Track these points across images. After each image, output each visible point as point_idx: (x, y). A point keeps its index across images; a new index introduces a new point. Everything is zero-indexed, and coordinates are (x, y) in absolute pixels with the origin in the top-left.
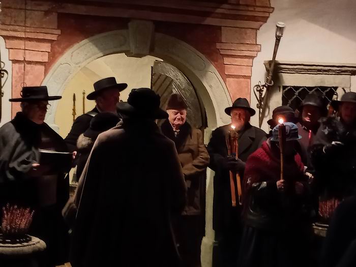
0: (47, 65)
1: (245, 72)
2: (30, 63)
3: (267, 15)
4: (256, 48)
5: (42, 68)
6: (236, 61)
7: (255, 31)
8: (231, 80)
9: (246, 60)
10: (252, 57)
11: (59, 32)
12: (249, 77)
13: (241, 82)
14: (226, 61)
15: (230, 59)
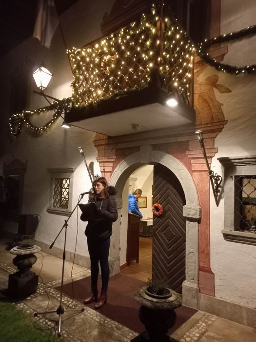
0: (111, 172)
1: (205, 168)
3: (222, 126)
4: (214, 151)
6: (199, 161)
7: (213, 139)
10: (211, 157)
11: (115, 157)
13: (202, 174)
14: (192, 161)
15: (195, 160)
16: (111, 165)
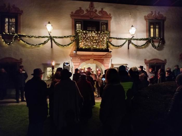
1: (108, 66)
2: (76, 66)
3: (111, 57)
6: (106, 64)
10: (109, 63)
11: (80, 61)
16: (79, 63)
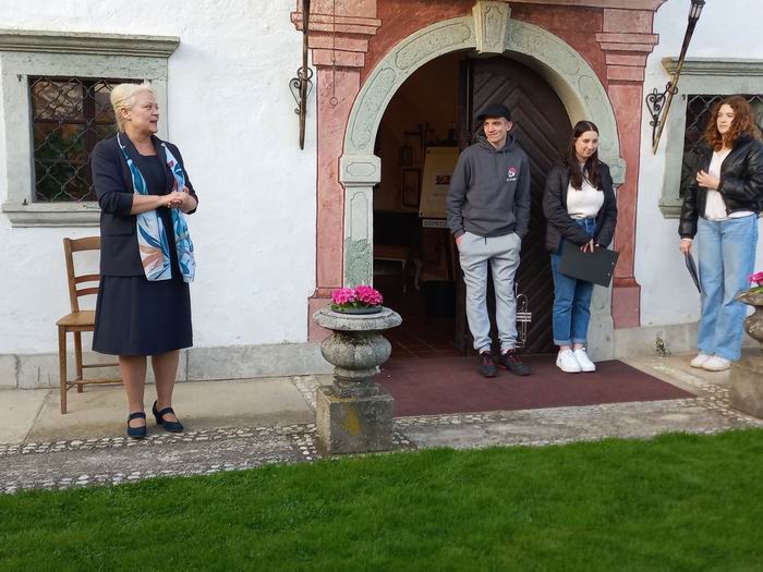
0: (363, 72)
1: (634, 77)
2: (340, 68)
4: (652, 40)
5: (357, 76)
6: (623, 60)
7: (651, 14)
8: (615, 87)
9: (638, 57)
10: (646, 54)
11: (378, 23)
12: (641, 83)
13: (628, 89)
14: (609, 59)
15: (614, 57)
16: (362, 45)
